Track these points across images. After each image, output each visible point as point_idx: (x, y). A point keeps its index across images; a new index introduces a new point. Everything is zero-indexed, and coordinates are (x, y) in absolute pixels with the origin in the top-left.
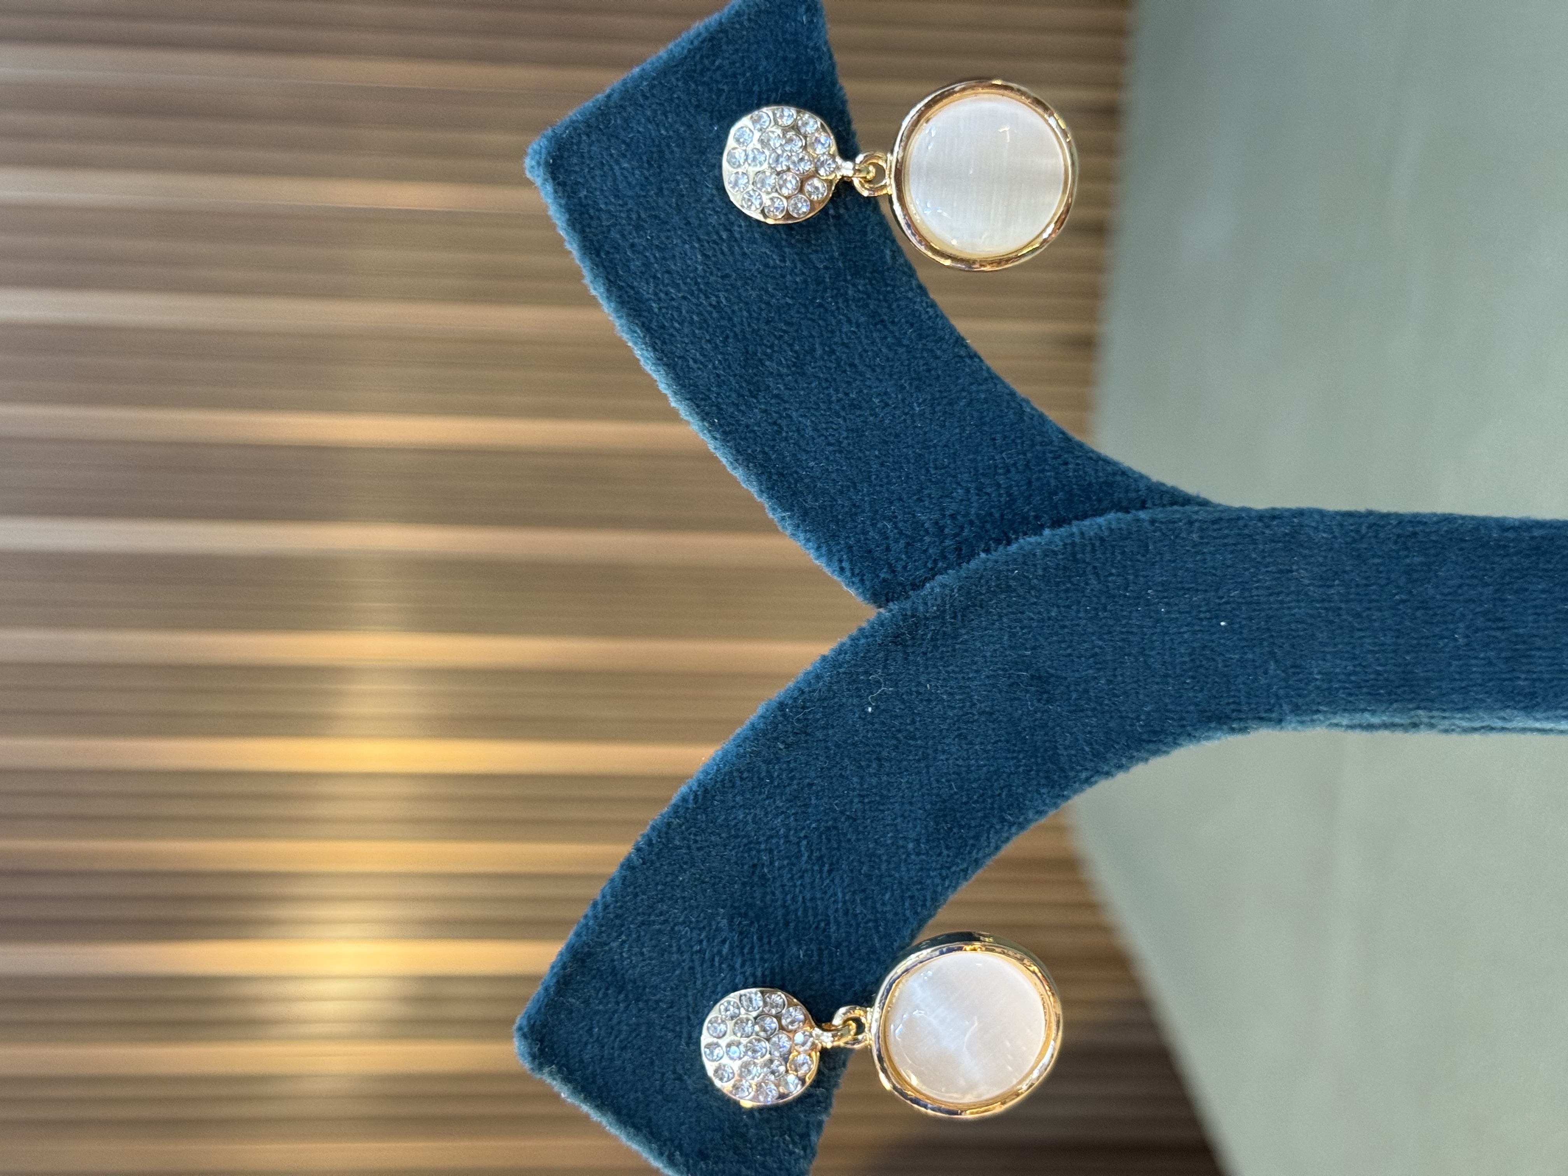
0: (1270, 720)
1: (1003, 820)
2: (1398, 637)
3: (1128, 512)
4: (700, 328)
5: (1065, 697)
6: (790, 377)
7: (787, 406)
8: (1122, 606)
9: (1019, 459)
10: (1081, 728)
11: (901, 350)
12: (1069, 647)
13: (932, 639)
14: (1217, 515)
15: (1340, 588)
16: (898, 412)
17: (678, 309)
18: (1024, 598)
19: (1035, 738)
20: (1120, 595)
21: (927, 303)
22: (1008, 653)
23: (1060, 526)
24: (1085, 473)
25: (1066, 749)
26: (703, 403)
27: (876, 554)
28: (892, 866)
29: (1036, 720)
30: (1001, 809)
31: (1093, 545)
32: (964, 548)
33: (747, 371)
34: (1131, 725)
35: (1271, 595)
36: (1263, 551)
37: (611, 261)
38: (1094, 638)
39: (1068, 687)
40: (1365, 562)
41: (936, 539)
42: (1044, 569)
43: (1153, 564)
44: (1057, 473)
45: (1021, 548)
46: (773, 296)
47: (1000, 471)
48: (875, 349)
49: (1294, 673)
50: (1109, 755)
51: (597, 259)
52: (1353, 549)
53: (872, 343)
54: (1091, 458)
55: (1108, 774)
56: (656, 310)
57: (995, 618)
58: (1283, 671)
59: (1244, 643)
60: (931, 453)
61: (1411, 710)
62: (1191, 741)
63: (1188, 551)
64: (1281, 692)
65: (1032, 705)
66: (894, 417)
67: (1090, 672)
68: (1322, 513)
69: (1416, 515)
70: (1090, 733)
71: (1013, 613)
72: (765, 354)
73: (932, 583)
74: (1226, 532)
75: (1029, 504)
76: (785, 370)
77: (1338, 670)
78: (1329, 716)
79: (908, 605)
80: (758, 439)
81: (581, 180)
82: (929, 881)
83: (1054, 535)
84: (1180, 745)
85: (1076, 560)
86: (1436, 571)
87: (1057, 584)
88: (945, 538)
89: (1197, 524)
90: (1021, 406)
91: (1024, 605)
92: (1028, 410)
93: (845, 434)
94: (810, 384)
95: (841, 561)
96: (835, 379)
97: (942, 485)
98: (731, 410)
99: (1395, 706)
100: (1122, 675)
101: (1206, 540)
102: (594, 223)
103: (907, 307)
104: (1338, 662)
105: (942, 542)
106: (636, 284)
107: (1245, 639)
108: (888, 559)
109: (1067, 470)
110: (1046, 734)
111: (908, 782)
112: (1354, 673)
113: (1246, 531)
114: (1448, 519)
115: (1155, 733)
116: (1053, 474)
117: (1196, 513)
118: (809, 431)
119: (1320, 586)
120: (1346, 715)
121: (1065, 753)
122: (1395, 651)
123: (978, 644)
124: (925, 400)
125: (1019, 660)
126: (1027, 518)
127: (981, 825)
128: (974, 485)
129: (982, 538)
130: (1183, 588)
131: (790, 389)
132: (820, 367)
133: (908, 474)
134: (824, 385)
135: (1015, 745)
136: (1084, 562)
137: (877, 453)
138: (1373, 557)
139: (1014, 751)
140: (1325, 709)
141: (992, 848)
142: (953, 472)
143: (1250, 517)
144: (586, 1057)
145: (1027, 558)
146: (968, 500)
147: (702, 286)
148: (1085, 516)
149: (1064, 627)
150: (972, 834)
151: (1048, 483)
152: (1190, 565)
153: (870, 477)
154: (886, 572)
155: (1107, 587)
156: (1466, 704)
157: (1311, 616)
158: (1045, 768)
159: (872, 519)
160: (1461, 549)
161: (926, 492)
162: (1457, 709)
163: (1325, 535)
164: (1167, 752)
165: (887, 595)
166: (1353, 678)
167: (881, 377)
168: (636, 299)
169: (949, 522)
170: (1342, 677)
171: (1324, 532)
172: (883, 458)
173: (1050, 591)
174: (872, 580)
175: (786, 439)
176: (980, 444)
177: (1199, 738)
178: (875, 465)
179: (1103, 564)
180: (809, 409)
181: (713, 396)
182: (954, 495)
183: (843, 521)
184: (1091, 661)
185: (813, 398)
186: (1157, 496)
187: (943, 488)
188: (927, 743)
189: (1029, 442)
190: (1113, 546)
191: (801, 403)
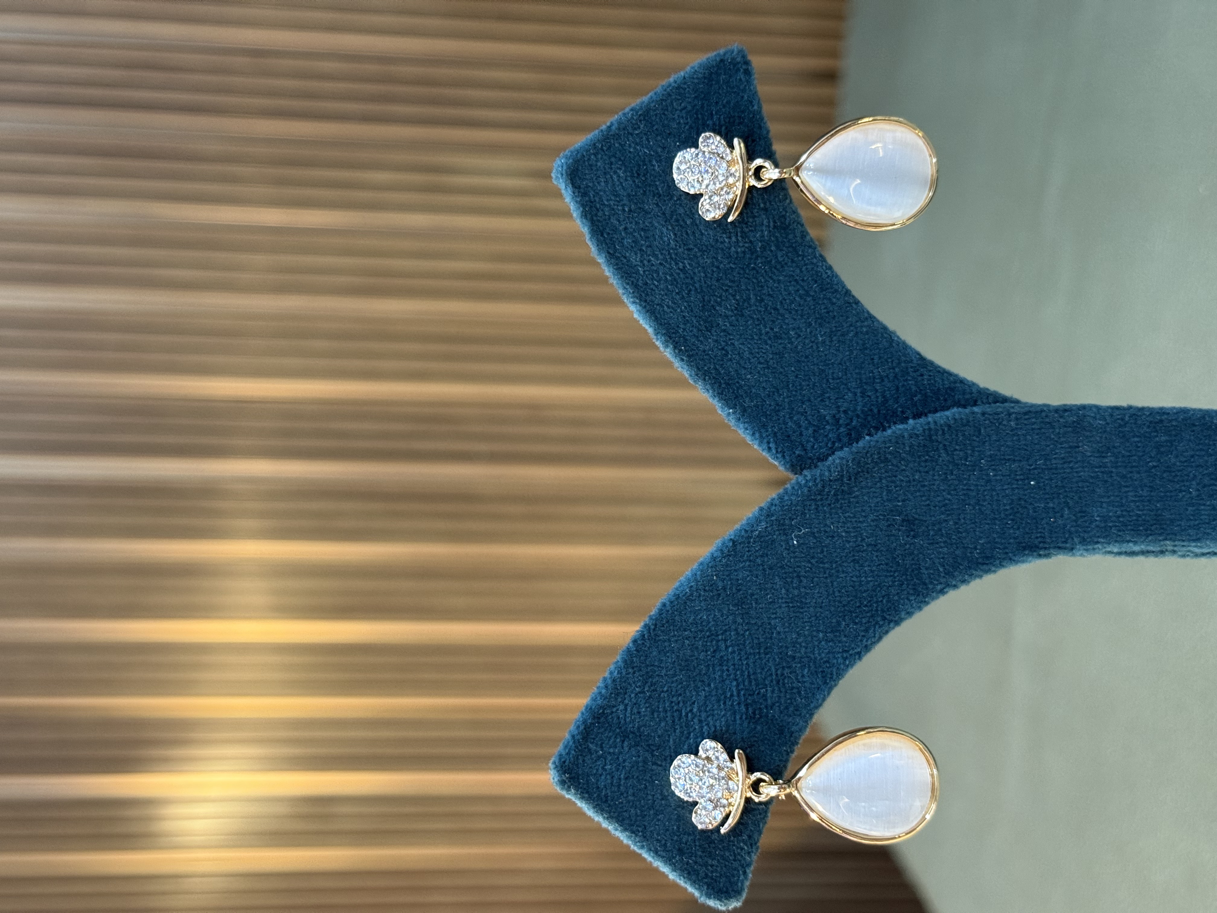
0: (1065, 548)
1: (884, 619)
2: (1151, 491)
3: (965, 408)
4: (671, 285)
5: (926, 534)
6: (733, 318)
7: (731, 337)
8: (963, 471)
9: (890, 373)
10: (937, 555)
11: (808, 299)
12: (928, 499)
13: (835, 495)
14: (1027, 409)
15: (1111, 458)
16: (807, 341)
17: (657, 272)
18: (897, 466)
19: (906, 562)
20: (962, 464)
21: (826, 267)
22: (886, 504)
23: (921, 418)
24: (935, 381)
25: (927, 569)
26: (674, 335)
27: (793, 438)
28: (809, 650)
29: (905, 550)
30: (883, 611)
31: (943, 430)
32: (853, 433)
33: (704, 313)
34: (970, 553)
35: (1064, 463)
36: (1059, 433)
37: (611, 240)
38: (944, 493)
39: (927, 527)
40: (1128, 440)
41: (834, 427)
42: (910, 447)
43: (984, 443)
44: (916, 382)
45: (894, 432)
46: (721, 262)
47: (878, 381)
48: (791, 298)
49: (1081, 517)
50: (956, 573)
51: (602, 238)
52: (1119, 431)
53: (789, 294)
54: (939, 372)
55: (955, 587)
56: (642, 272)
58: (1074, 515)
59: (1047, 496)
60: (830, 368)
61: (1160, 541)
62: (1011, 563)
63: (1008, 433)
64: (1073, 529)
65: (903, 540)
66: (804, 344)
67: (943, 516)
68: (1098, 408)
69: (1161, 409)
70: (943, 558)
71: (889, 477)
72: (716, 301)
73: (834, 457)
74: (1033, 420)
75: (897, 403)
76: (730, 313)
77: (1111, 514)
78: (1105, 545)
79: (818, 472)
80: (712, 360)
81: (590, 185)
82: (835, 661)
83: (916, 424)
84: (1003, 566)
85: (931, 441)
86: (1176, 446)
87: (919, 457)
88: (840, 426)
89: (1014, 415)
90: (891, 337)
91: (897, 471)
92: (895, 339)
93: (771, 356)
94: (747, 322)
95: (768, 443)
96: (764, 319)
97: (837, 390)
98: (693, 340)
99: (1150, 538)
100: (964, 519)
101: (1020, 426)
102: (600, 213)
103: (813, 269)
104: (1111, 508)
105: (838, 429)
106: (627, 254)
107: (1048, 494)
108: (801, 441)
109: (923, 380)
110: (913, 559)
111: (818, 592)
112: (1123, 516)
113: (1047, 420)
114: (1184, 411)
115: (987, 558)
116: (913, 382)
117: (1013, 407)
118: (746, 355)
119: (1097, 457)
120: (1117, 545)
121: (926, 572)
122: (1149, 501)
123: (866, 498)
124: (825, 333)
125: (894, 509)
126: (897, 413)
127: (869, 622)
128: (859, 390)
129: (865, 426)
130: (1005, 459)
131: (733, 326)
132: (754, 310)
133: (814, 383)
135: (892, 567)
136: (937, 441)
137: (793, 369)
138: (1134, 437)
139: (891, 571)
140: (1102, 540)
141: (877, 638)
142: (845, 382)
143: (1049, 410)
144: (602, 785)
145: (899, 439)
146: (856, 400)
147: (673, 256)
148: (936, 411)
149: (924, 486)
150: (862, 628)
151: (910, 389)
152: (1009, 443)
153: (788, 386)
154: (800, 450)
155: (953, 459)
156: (1198, 536)
157: (1092, 477)
158: (912, 583)
159: (790, 414)
160: (1193, 431)
161: (827, 395)
162: (1192, 540)
163: (1101, 422)
164: (995, 572)
165: (801, 465)
166: (1121, 519)
167: (795, 317)
168: (628, 265)
169: (842, 415)
170: (1114, 519)
171: (1100, 420)
172: (797, 372)
173: (915, 461)
174: (791, 455)
175: (731, 360)
176: (863, 363)
177: (1017, 562)
178: (792, 378)
179: (950, 442)
180: (746, 339)
181: (680, 331)
182: (846, 397)
183: (770, 415)
184: (943, 509)
185: (749, 332)
186: (985, 397)
187: (838, 392)
188: (832, 566)
189: (897, 361)
190: (957, 431)
191: (741, 335)
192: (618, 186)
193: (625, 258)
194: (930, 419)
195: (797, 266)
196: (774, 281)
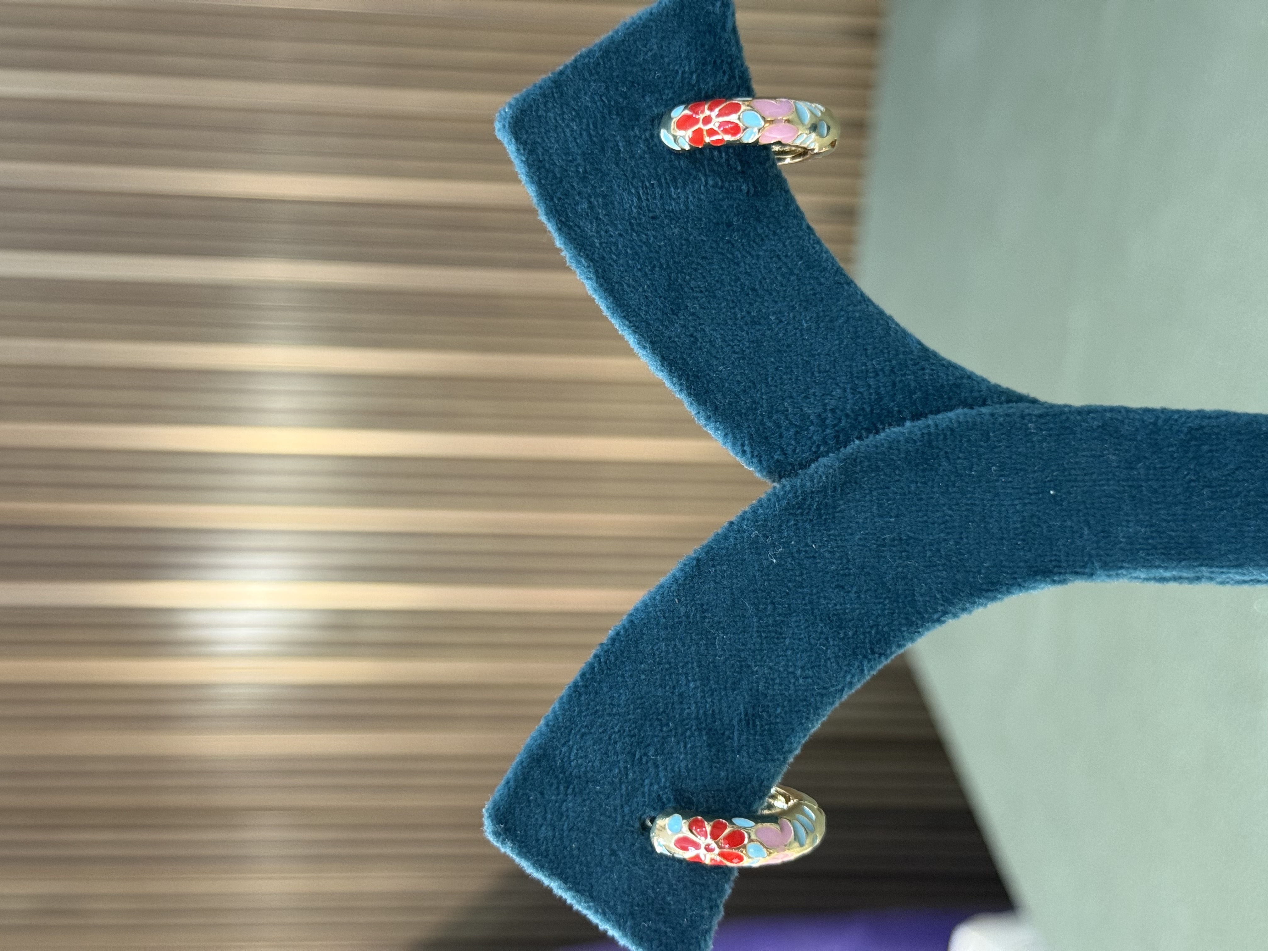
0: (1084, 574)
2: (1186, 509)
3: (972, 408)
4: (633, 260)
5: (922, 554)
6: (704, 299)
7: (702, 322)
8: (967, 483)
9: (886, 366)
10: (934, 579)
11: (792, 278)
12: (925, 515)
13: (817, 509)
14: (1044, 411)
15: (1141, 470)
16: (790, 327)
17: (616, 244)
18: (890, 476)
19: (898, 587)
20: (966, 474)
21: (814, 240)
22: (876, 519)
23: (918, 419)
24: (939, 376)
25: (921, 595)
26: (634, 319)
27: (772, 441)
28: (783, 687)
29: (898, 573)
30: (871, 642)
31: (945, 435)
32: (841, 435)
33: (670, 294)
34: (973, 578)
35: (1085, 475)
36: (1081, 439)
37: (562, 206)
38: (944, 508)
39: (924, 547)
40: (1161, 450)
41: (819, 428)
42: (906, 453)
44: (916, 377)
45: (887, 436)
46: (690, 234)
47: (871, 375)
48: (772, 277)
49: (1104, 537)
50: (956, 601)
51: (551, 204)
52: (1151, 439)
53: (770, 272)
54: (943, 365)
55: (955, 615)
56: (598, 245)
57: (867, 492)
58: (1095, 536)
59: (1065, 513)
60: (815, 360)
61: (1196, 566)
62: (1021, 590)
63: (1020, 439)
64: (1093, 552)
65: (895, 561)
66: (786, 330)
67: (942, 535)
68: (1128, 410)
69: (1201, 412)
70: (941, 583)
71: (881, 488)
73: (817, 464)
74: (1051, 424)
75: (893, 401)
77: (1138, 535)
78: (1131, 571)
79: (798, 481)
80: (678, 348)
81: (539, 140)
83: (914, 426)
84: (1012, 593)
85: (931, 447)
86: (1218, 457)
87: (917, 465)
88: (826, 428)
89: (1029, 417)
90: (888, 324)
91: (890, 482)
92: (893, 326)
93: (747, 345)
94: (720, 304)
95: (743, 445)
96: (740, 301)
97: (824, 385)
98: (657, 324)
99: (1183, 563)
100: (967, 538)
102: (550, 175)
103: (798, 243)
104: (1139, 528)
105: (824, 431)
106: (581, 224)
107: (1065, 510)
108: (781, 444)
109: (924, 374)
110: (906, 584)
112: (1153, 538)
113: (1067, 424)
114: (1226, 414)
115: (993, 584)
116: (912, 377)
117: (1028, 408)
118: (719, 342)
119: (1124, 468)
120: (1144, 570)
121: (921, 599)
122: (1184, 520)
123: (853, 512)
124: (812, 317)
125: (885, 526)
126: (892, 412)
128: (849, 386)
129: (855, 428)
130: (1016, 469)
131: (704, 309)
132: (728, 291)
133: (797, 376)
134: (731, 305)
135: (881, 593)
136: (938, 448)
137: (772, 360)
139: (880, 598)
140: (1127, 565)
142: (833, 376)
143: (1070, 412)
144: (541, 836)
145: (893, 445)
146: (845, 397)
147: (635, 226)
148: (938, 412)
149: (921, 499)
151: (909, 385)
152: (1022, 450)
153: (767, 379)
154: (779, 455)
155: (956, 468)
156: (1239, 563)
157: (1118, 492)
158: (905, 611)
159: (769, 413)
161: (812, 391)
162: (1232, 566)
163: (1129, 428)
164: (1000, 599)
165: (780, 472)
166: (1150, 541)
167: (776, 299)
168: (582, 236)
169: (829, 415)
170: (1142, 540)
171: (1129, 425)
172: (778, 364)
173: (911, 470)
174: (768, 460)
175: (701, 349)
176: (855, 353)
177: (1027, 589)
178: (771, 369)
179: (954, 450)
180: (719, 324)
181: (642, 314)
182: (834, 393)
183: (745, 414)
184: (943, 526)
185: (722, 316)
186: (995, 396)
187: (825, 388)
188: (812, 591)
189: (894, 352)
190: (961, 436)
191: (712, 319)
192: (571, 142)
193: (579, 227)
194: (930, 422)
195: (779, 240)
196: (753, 257)
